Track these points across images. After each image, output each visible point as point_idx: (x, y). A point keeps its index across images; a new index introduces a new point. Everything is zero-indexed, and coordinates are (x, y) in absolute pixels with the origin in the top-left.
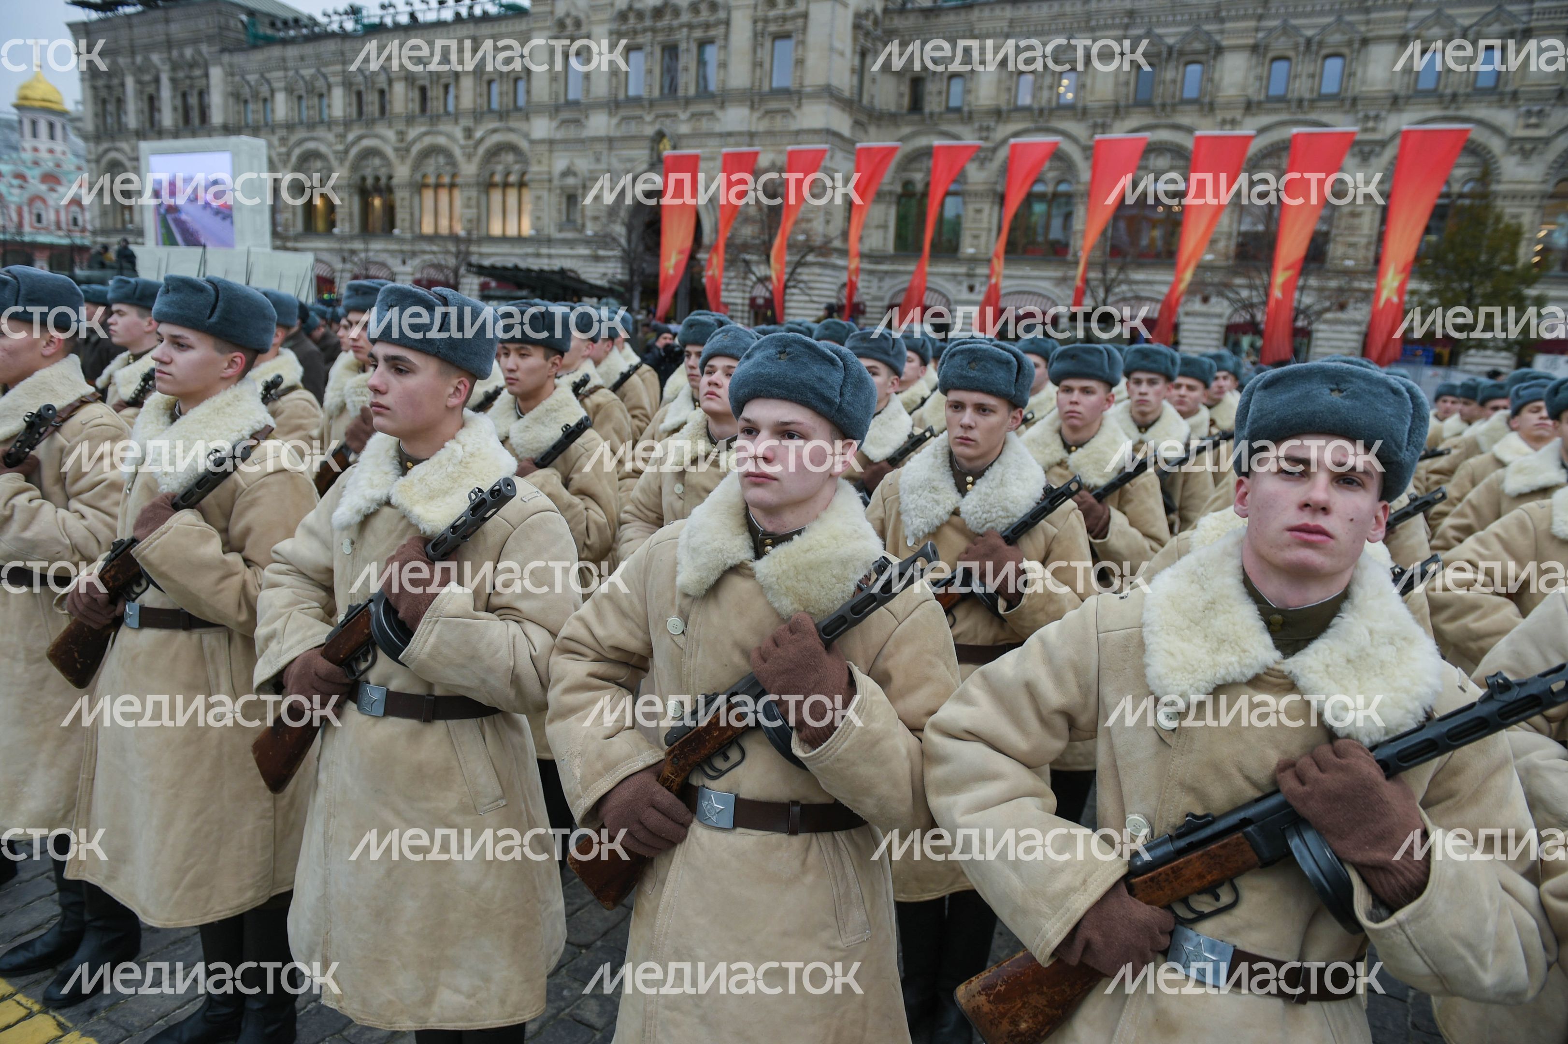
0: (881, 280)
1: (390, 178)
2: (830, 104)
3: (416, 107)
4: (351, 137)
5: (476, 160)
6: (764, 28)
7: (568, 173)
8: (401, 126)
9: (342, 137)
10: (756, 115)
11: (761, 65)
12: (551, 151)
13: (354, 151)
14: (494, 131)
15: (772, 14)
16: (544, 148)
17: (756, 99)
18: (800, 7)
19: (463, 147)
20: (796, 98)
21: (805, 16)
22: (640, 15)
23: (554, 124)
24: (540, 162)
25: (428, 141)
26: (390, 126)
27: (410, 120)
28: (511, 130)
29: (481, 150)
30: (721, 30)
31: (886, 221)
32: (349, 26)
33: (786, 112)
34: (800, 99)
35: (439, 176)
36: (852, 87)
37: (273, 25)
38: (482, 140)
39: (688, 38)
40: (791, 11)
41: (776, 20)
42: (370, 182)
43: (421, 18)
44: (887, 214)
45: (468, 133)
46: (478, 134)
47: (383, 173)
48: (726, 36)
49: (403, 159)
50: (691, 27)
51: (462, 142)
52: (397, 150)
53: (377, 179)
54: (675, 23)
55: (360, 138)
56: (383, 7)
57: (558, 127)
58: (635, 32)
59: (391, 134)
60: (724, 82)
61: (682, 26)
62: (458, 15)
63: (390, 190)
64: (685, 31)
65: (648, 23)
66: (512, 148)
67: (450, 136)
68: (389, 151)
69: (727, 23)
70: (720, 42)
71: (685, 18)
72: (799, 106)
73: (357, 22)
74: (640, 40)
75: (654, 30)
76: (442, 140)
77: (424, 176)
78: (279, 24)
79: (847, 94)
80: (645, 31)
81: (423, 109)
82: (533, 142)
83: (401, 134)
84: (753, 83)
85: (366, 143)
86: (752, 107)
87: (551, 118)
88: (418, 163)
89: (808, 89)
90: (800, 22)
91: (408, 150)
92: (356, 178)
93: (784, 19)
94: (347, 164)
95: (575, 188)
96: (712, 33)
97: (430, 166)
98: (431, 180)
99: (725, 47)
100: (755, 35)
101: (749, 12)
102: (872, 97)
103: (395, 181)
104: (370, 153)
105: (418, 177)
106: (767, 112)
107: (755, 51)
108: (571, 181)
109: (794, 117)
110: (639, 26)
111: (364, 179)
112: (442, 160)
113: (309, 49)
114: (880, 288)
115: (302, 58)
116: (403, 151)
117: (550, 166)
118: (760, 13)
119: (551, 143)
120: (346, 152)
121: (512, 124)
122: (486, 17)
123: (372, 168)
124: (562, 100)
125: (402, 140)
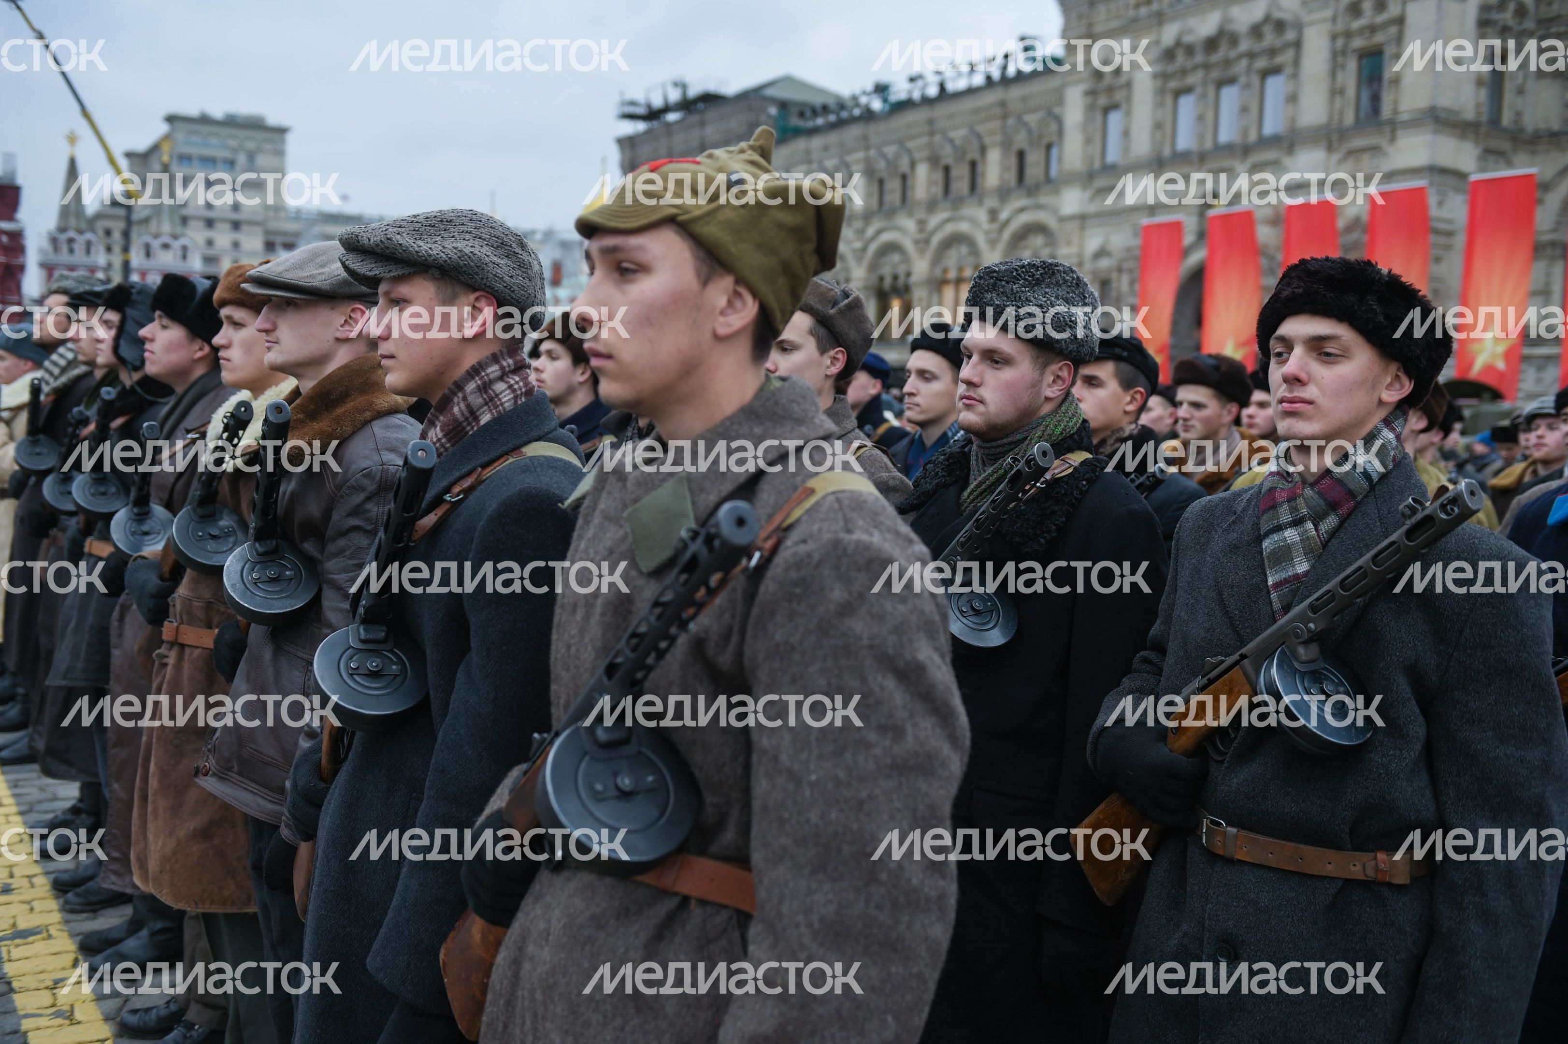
0: (1540, 369)
1: (908, 274)
2: (1435, 132)
3: (938, 190)
4: (870, 231)
5: (1001, 246)
6: (1346, 45)
7: (1101, 253)
8: (921, 214)
9: (861, 232)
10: (1336, 157)
11: (1342, 92)
12: (1083, 228)
13: (873, 248)
14: (1022, 210)
15: (1356, 25)
16: (1073, 226)
17: (1335, 137)
18: (1393, 10)
19: (987, 233)
20: (1387, 129)
21: (1400, 21)
22: (1190, 50)
23: (1088, 194)
24: (1068, 243)
25: (949, 228)
26: (911, 214)
27: (932, 206)
28: (1039, 207)
29: (1007, 235)
30: (1289, 55)
31: (1548, 284)
32: (877, 105)
33: (1375, 149)
34: (1393, 131)
35: (961, 269)
36: (1478, 105)
37: (802, 115)
38: (1007, 223)
39: (1249, 70)
40: (1381, 19)
41: (1361, 31)
42: (888, 282)
43: (951, 87)
44: (1548, 275)
45: (993, 214)
46: (1004, 215)
47: (901, 270)
48: (1297, 62)
49: (922, 251)
50: (1251, 55)
51: (986, 226)
52: (916, 242)
53: (895, 278)
54: (1233, 54)
55: (879, 232)
56: (912, 80)
57: (1092, 199)
58: (1184, 72)
59: (910, 224)
60: (1293, 120)
61: (1240, 57)
62: (989, 78)
63: (907, 289)
64: (1244, 63)
65: (1199, 58)
66: (1040, 228)
67: (973, 221)
68: (908, 244)
69: (1298, 45)
70: (1288, 70)
71: (1244, 45)
72: (1393, 139)
73: (885, 100)
74: (1191, 80)
75: (1206, 66)
76: (964, 227)
77: (945, 271)
78: (808, 113)
79: (1469, 115)
80: (1195, 68)
81: (947, 190)
82: (1062, 220)
83: (922, 223)
84: (1331, 118)
85: (886, 237)
86: (1330, 149)
87: (1085, 188)
88: (938, 258)
89: (1405, 117)
90: (1393, 30)
91: (927, 241)
92: (874, 278)
93: (1373, 29)
94: (866, 262)
95: (1109, 270)
96: (1279, 59)
97: (952, 258)
98: (952, 275)
99: (1295, 76)
100: (1334, 55)
101: (1327, 27)
102: (1518, 114)
103: (914, 279)
104: (891, 248)
105: (938, 272)
106: (1350, 153)
107: (1333, 74)
108: (1104, 263)
109: (1385, 154)
110: (1189, 64)
111: (881, 279)
112: (964, 250)
113: (833, 138)
114: (1539, 381)
115: (826, 148)
116: (922, 243)
117: (1081, 245)
118: (1340, 26)
119: (1083, 218)
120: (864, 249)
121: (1043, 199)
122: (1020, 76)
123: (890, 265)
124: (1097, 164)
125: (921, 230)
